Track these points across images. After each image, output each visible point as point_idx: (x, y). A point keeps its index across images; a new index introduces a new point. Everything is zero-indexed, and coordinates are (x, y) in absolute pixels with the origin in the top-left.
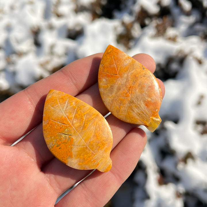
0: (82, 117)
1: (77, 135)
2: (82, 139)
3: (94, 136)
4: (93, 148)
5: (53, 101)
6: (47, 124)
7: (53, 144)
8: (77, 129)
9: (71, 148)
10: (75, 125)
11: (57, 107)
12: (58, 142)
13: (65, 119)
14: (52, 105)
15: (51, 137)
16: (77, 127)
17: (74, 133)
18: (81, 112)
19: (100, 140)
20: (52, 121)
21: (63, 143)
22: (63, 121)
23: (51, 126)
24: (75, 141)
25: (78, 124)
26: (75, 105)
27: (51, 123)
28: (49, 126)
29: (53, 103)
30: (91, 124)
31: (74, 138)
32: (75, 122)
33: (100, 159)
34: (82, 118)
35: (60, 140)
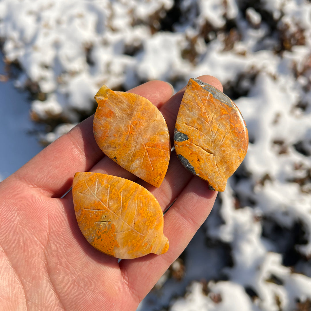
0: (118, 195)
1: (117, 219)
2: (124, 223)
3: (138, 215)
4: (140, 229)
5: (81, 186)
6: (81, 214)
7: (92, 237)
8: (115, 212)
9: (115, 236)
10: (112, 207)
11: (87, 191)
12: (97, 233)
13: (99, 204)
14: (80, 191)
15: (89, 229)
16: (116, 210)
17: (114, 217)
18: (116, 190)
19: (146, 217)
20: (85, 210)
21: (104, 233)
22: (97, 207)
23: (85, 216)
24: (117, 226)
25: (116, 206)
26: (107, 184)
27: (84, 213)
28: (84, 217)
29: (81, 188)
30: (130, 201)
31: (114, 223)
32: (112, 204)
33: (152, 241)
34: (118, 197)
35: (99, 230)
